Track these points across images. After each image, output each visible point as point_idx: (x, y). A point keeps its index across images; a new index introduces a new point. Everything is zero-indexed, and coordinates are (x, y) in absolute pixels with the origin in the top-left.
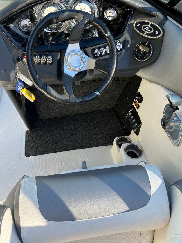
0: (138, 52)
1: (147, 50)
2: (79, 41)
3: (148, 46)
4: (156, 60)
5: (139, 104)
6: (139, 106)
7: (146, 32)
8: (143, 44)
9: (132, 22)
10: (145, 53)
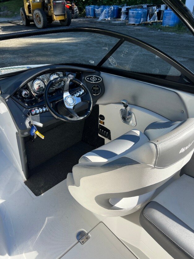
0: (93, 91)
1: (98, 88)
2: (68, 91)
3: (97, 87)
4: (104, 92)
5: (103, 121)
6: (104, 122)
7: (93, 81)
8: (95, 86)
9: (84, 78)
10: (97, 90)
